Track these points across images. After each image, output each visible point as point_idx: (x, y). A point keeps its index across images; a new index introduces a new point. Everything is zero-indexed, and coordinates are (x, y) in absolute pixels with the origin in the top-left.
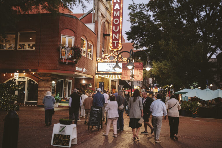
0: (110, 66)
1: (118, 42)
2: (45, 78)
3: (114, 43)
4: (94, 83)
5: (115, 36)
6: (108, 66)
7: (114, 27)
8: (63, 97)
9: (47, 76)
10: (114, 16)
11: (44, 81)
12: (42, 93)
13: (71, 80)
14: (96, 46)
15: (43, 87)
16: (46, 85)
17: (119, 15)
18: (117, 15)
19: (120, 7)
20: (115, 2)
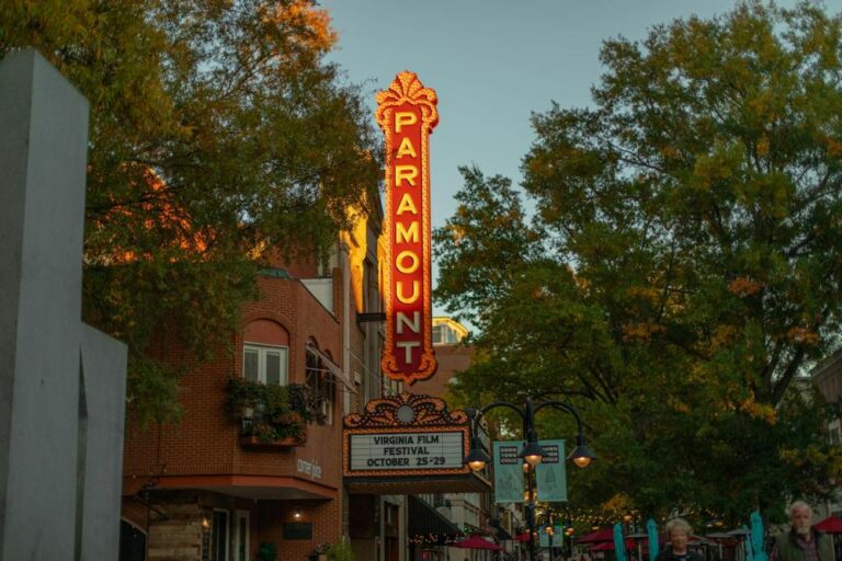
2: (174, 509)
3: (404, 349)
7: (399, 287)
9: (182, 500)
11: (170, 521)
15: (169, 543)
19: (418, 202)
20: (398, 183)
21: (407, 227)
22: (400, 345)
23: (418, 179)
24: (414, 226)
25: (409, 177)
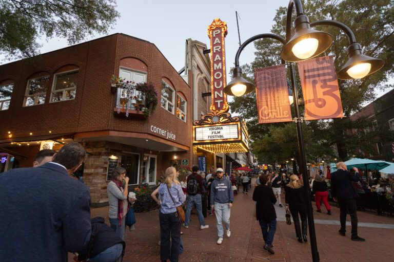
0: (214, 131)
1: (222, 101)
2: (95, 150)
3: (217, 103)
4: (191, 159)
5: (217, 94)
6: (211, 131)
7: (216, 83)
8: (138, 183)
9: (99, 146)
10: (215, 69)
11: (93, 156)
12: (89, 179)
13: (156, 155)
14: (192, 105)
15: (92, 166)
16: (97, 163)
17: (221, 68)
18: (218, 68)
19: (221, 57)
20: (215, 52)
21: (218, 65)
22: (216, 102)
23: (221, 49)
24: (220, 64)
25: (218, 49)
